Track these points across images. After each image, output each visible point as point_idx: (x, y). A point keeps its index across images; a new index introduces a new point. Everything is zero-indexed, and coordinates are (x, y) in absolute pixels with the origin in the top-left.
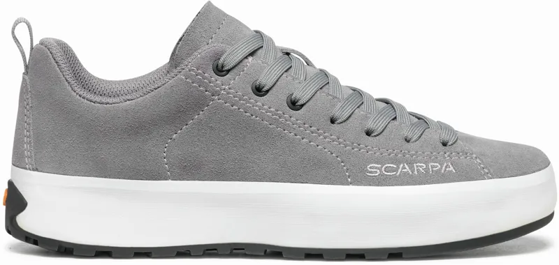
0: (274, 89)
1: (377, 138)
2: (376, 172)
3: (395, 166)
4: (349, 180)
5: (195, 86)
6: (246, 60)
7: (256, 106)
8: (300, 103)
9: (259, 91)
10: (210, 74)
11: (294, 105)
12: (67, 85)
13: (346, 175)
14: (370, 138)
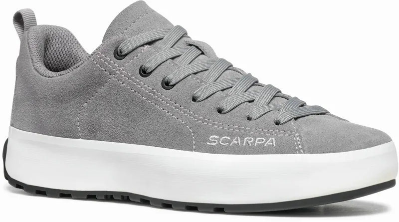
0: (155, 72)
1: (225, 115)
2: (215, 142)
3: (229, 138)
4: (194, 147)
5: (98, 67)
6: (142, 48)
7: (139, 85)
8: (171, 84)
9: (144, 73)
10: (110, 57)
11: (167, 85)
12: (31, 61)
13: (193, 143)
14: (220, 115)
